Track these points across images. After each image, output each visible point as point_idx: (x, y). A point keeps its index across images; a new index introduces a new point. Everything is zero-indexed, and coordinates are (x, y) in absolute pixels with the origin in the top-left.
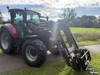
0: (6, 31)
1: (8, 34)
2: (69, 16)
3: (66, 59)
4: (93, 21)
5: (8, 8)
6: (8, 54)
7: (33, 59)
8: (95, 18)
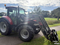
0: (5, 21)
1: (6, 22)
2: (37, 11)
3: (46, 36)
4: (48, 14)
5: (5, 6)
6: (6, 35)
7: (25, 37)
8: (49, 12)
